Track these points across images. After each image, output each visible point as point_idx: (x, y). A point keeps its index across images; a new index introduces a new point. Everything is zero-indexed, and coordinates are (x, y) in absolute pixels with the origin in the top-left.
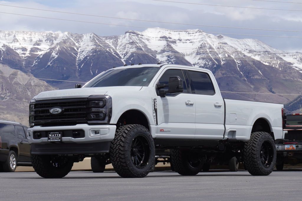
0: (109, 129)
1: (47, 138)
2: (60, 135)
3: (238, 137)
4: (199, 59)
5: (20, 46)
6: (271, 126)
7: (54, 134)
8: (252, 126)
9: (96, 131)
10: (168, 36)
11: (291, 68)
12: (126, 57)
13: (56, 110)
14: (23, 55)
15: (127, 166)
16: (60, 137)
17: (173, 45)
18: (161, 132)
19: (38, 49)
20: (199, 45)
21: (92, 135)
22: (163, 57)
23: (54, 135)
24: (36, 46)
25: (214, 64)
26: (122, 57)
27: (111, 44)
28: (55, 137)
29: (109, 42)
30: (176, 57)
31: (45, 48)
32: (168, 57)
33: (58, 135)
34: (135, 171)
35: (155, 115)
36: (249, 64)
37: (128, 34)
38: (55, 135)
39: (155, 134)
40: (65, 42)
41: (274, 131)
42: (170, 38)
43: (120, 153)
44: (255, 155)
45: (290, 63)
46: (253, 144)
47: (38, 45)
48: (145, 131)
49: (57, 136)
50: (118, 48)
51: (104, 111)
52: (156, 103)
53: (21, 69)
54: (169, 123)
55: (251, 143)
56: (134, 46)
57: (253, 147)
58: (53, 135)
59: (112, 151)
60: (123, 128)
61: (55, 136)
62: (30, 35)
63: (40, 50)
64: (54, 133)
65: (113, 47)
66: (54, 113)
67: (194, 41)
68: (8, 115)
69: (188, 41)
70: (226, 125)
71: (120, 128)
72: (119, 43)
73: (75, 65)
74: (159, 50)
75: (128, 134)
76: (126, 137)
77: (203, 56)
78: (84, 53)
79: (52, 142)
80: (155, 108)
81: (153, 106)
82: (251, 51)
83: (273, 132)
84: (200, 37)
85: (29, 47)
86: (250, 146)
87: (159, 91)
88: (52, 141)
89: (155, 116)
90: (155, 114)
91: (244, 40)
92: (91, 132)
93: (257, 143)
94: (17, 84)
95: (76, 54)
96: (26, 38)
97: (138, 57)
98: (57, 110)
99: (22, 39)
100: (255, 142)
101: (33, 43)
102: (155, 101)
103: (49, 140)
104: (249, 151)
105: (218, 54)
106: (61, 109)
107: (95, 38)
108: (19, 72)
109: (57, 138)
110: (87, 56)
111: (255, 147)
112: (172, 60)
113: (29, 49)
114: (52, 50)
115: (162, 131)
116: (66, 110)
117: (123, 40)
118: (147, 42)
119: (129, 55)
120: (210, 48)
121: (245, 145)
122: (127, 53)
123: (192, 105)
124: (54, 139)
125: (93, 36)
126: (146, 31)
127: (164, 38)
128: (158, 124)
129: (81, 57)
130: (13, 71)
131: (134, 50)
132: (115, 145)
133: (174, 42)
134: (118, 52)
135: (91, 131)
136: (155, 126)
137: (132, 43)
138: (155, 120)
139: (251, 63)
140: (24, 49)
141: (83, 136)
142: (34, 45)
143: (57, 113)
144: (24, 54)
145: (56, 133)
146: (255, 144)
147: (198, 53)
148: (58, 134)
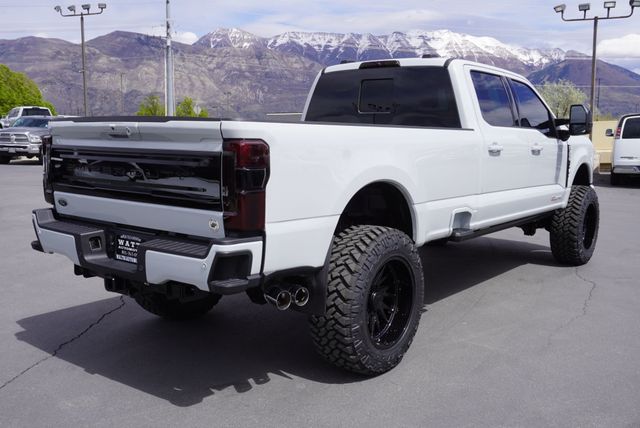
5: (317, 44)
10: (424, 35)
11: (516, 59)
14: (319, 51)
17: (428, 42)
19: (329, 45)
20: (447, 43)
26: (390, 51)
27: (382, 42)
29: (381, 40)
31: (335, 44)
32: (424, 50)
37: (395, 34)
40: (349, 41)
42: (426, 37)
47: (330, 42)
50: (387, 45)
53: (317, 61)
56: (399, 43)
63: (331, 47)
65: (384, 44)
67: (445, 39)
69: (440, 40)
72: (388, 41)
74: (417, 46)
77: (450, 50)
78: (362, 48)
82: (487, 47)
84: (449, 36)
85: (323, 43)
95: (357, 49)
96: (321, 38)
99: (318, 39)
101: (326, 41)
105: (461, 49)
107: (371, 38)
113: (323, 46)
114: (339, 46)
117: (391, 39)
118: (409, 41)
120: (456, 44)
122: (394, 48)
126: (409, 32)
127: (421, 37)
130: (311, 62)
131: (399, 46)
133: (429, 40)
134: (387, 47)
137: (398, 41)
140: (320, 46)
142: (327, 43)
144: (320, 49)
147: (447, 48)
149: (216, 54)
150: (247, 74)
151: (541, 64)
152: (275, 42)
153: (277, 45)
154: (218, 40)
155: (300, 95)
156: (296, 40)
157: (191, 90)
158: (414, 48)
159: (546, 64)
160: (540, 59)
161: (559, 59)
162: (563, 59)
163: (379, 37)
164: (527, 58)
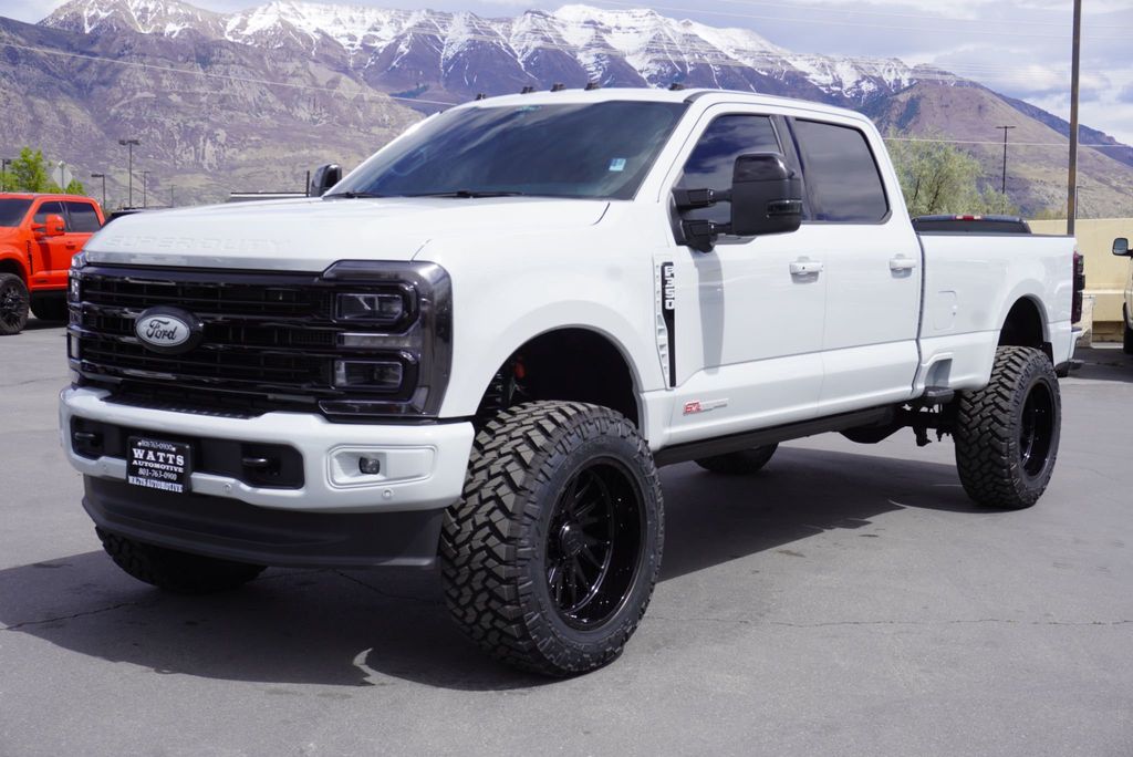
0: (434, 448)
1: (123, 463)
2: (180, 460)
3: (955, 379)
4: (650, 62)
5: (345, 32)
6: (1046, 323)
7: (155, 451)
8: (999, 332)
9: (365, 457)
10: (597, 19)
11: (804, 81)
12: (527, 55)
13: (163, 327)
14: (350, 48)
15: (525, 636)
16: (181, 470)
17: (605, 36)
18: (690, 416)
19: (375, 37)
20: (648, 37)
21: (342, 478)
22: (587, 57)
23: (155, 455)
24: (373, 33)
25: (674, 71)
26: (519, 55)
27: (500, 33)
28: (157, 466)
29: (497, 28)
30: (610, 56)
31: (386, 36)
32: (598, 56)
33: (175, 460)
34: (567, 651)
35: (666, 342)
36: (734, 73)
37: (529, 15)
38: (161, 455)
39: (660, 428)
40: (421, 25)
41: (1052, 340)
42: (602, 24)
43: (491, 574)
44: (1002, 440)
45: (805, 74)
46: (998, 400)
47: (376, 30)
48: (623, 437)
49: (166, 460)
50: (511, 38)
51: (406, 350)
52: (672, 282)
53: (346, 71)
54: (721, 368)
55: (987, 394)
56: (539, 36)
57: (997, 412)
58: (151, 453)
59: (452, 532)
60: (519, 417)
61: (157, 461)
62: (362, 12)
63: (380, 40)
64: (154, 444)
65: (504, 37)
66: (154, 340)
67: (644, 29)
68: (325, 152)
69: (631, 30)
70: (921, 341)
71: (493, 425)
72: (514, 30)
73: (437, 66)
74: (581, 44)
75: (536, 468)
76: (527, 486)
77: (657, 56)
78: (453, 46)
79: (146, 488)
80: (668, 307)
81: (660, 299)
82: (738, 51)
83: (1050, 344)
84: (653, 23)
85: (360, 34)
86: (985, 406)
87: (684, 221)
88: (143, 482)
89: (667, 347)
90: (664, 338)
91: (727, 30)
92: (335, 461)
93: (1011, 396)
94: (340, 97)
95: (441, 48)
96: (355, 18)
97: (547, 57)
98: (169, 328)
99: (347, 19)
100: (1006, 393)
101: (368, 26)
102: (667, 274)
103: (131, 478)
104: (980, 423)
105: (681, 54)
106: (187, 323)
107: (473, 22)
108: (344, 78)
109: (169, 471)
110: (459, 53)
111: (1004, 411)
112: (604, 63)
113: (360, 38)
114: (399, 39)
115: (692, 410)
116: (212, 332)
117: (521, 26)
118: (562, 31)
119: (530, 51)
120: (670, 42)
121: (964, 401)
122: (527, 48)
123: (813, 275)
124: (155, 474)
125: (471, 18)
126: (561, 10)
127: (591, 23)
128: (678, 383)
129: (448, 52)
130: (332, 75)
131: (539, 43)
132: (468, 526)
133: (608, 31)
134: (512, 45)
135: (338, 456)
136: (664, 392)
137: (536, 31)
138: (666, 364)
139: (738, 71)
140: (352, 38)
141: (297, 480)
142: (369, 30)
143: (165, 341)
144: (352, 46)
145: (163, 446)
146: (1006, 399)
147: (648, 52)
148: (171, 452)
149: (96, 48)
150: (175, 98)
151: (860, 93)
152: (243, 25)
153: (248, 32)
154: (103, 15)
155: (305, 152)
156: (294, 22)
157: (34, 135)
158: (576, 49)
159: (871, 93)
160: (858, 82)
161: (898, 82)
162: (906, 83)
163: (493, 20)
164: (828, 79)
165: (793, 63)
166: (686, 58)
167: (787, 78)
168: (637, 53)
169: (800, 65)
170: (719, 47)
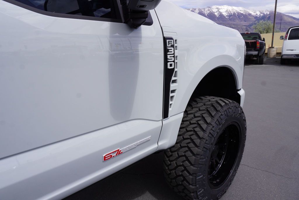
17: (219, 10)
25: (230, 14)
30: (220, 13)
32: (218, 13)
37: (208, 8)
56: (209, 11)
67: (225, 9)
69: (223, 9)
82: (240, 11)
84: (227, 7)
91: (239, 7)
97: (210, 14)
117: (206, 9)
118: (212, 10)
119: (208, 13)
120: (229, 10)
126: (213, 7)
127: (217, 8)
133: (220, 9)
134: (205, 13)
139: (240, 14)
147: (226, 12)
151: (260, 16)
158: (215, 12)
159: (262, 16)
160: (260, 14)
161: (267, 14)
162: (268, 14)
163: (202, 9)
164: (255, 14)
165: (249, 12)
166: (232, 12)
167: (248, 14)
168: (224, 12)
169: (251, 12)
170: (237, 10)
